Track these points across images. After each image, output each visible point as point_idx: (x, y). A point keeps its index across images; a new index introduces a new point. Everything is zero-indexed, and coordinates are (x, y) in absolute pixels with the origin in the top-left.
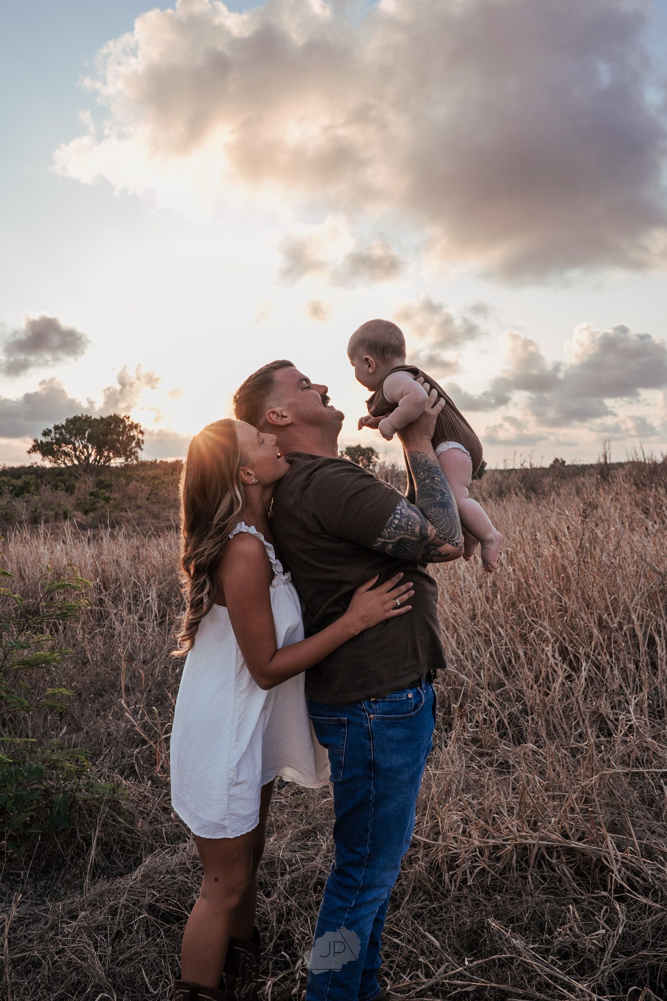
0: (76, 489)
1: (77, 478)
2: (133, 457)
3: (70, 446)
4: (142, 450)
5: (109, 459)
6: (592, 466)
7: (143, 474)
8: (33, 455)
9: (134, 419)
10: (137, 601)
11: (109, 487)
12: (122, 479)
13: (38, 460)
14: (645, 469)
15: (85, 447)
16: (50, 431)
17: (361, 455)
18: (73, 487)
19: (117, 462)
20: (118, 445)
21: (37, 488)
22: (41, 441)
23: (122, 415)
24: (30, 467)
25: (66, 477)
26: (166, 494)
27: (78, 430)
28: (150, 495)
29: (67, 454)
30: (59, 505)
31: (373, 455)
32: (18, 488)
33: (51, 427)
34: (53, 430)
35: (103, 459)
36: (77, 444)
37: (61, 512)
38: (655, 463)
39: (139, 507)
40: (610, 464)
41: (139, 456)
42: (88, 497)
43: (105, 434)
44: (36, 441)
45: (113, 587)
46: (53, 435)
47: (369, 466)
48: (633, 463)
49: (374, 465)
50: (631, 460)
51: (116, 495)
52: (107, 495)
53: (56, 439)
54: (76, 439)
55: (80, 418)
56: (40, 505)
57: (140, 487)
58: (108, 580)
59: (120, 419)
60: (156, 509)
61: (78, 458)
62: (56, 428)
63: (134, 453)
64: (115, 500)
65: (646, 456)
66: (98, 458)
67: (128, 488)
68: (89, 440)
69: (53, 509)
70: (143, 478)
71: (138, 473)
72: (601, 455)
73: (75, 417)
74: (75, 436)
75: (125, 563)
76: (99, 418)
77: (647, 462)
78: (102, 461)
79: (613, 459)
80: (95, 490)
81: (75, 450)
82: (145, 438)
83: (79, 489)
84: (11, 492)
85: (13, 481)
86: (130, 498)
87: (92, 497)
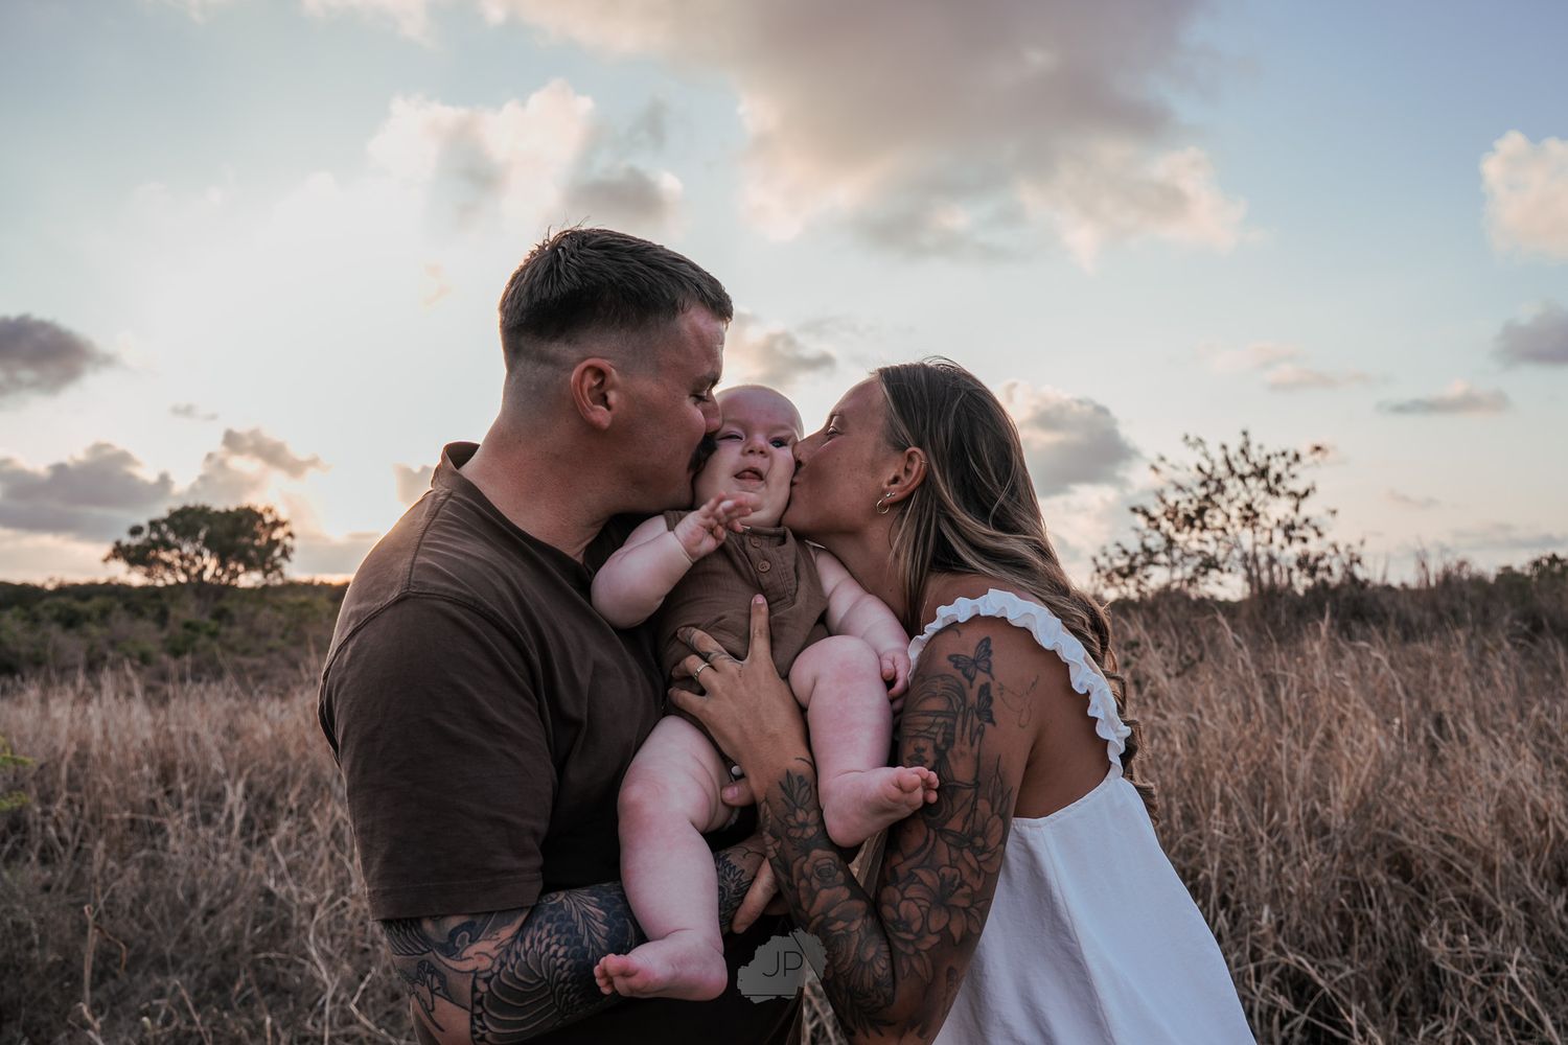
2: (276, 573)
3: (176, 552)
4: (290, 562)
5: (235, 574)
7: (292, 601)
8: (112, 564)
15: (199, 554)
16: (142, 528)
19: (249, 580)
20: (252, 553)
22: (127, 544)
23: (260, 508)
25: (165, 600)
27: (188, 527)
29: (169, 566)
33: (143, 521)
34: (146, 526)
35: (228, 574)
36: (185, 550)
41: (286, 571)
43: (234, 534)
46: (145, 534)
51: (236, 630)
53: (152, 540)
54: (184, 540)
55: (192, 510)
57: (276, 618)
59: (256, 513)
61: (185, 571)
62: (154, 525)
63: (276, 567)
64: (234, 637)
66: (219, 573)
67: (257, 620)
68: (207, 543)
69: (125, 649)
71: (283, 598)
73: (184, 508)
74: (184, 537)
76: (223, 511)
78: (225, 578)
81: (182, 558)
82: (296, 543)
83: (175, 619)
86: (259, 635)
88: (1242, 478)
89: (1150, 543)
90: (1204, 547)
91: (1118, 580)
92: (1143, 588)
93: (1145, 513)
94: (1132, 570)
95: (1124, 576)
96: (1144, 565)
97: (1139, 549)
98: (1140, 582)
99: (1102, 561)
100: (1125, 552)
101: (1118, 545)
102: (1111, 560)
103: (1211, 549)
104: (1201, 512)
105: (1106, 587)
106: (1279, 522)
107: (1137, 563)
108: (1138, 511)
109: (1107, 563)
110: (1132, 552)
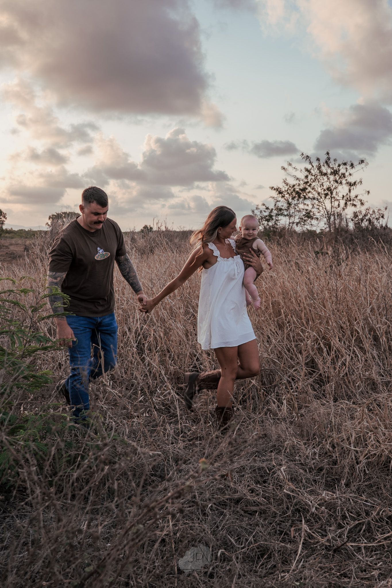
88: (325, 174)
89: (279, 204)
90: (306, 207)
91: (264, 222)
92: (276, 226)
93: (277, 190)
95: (267, 220)
96: (276, 215)
97: (274, 207)
100: (267, 208)
101: (264, 205)
102: (261, 212)
103: (310, 208)
104: (304, 190)
106: (343, 196)
107: (272, 214)
108: (275, 189)
109: (258, 213)
110: (270, 208)
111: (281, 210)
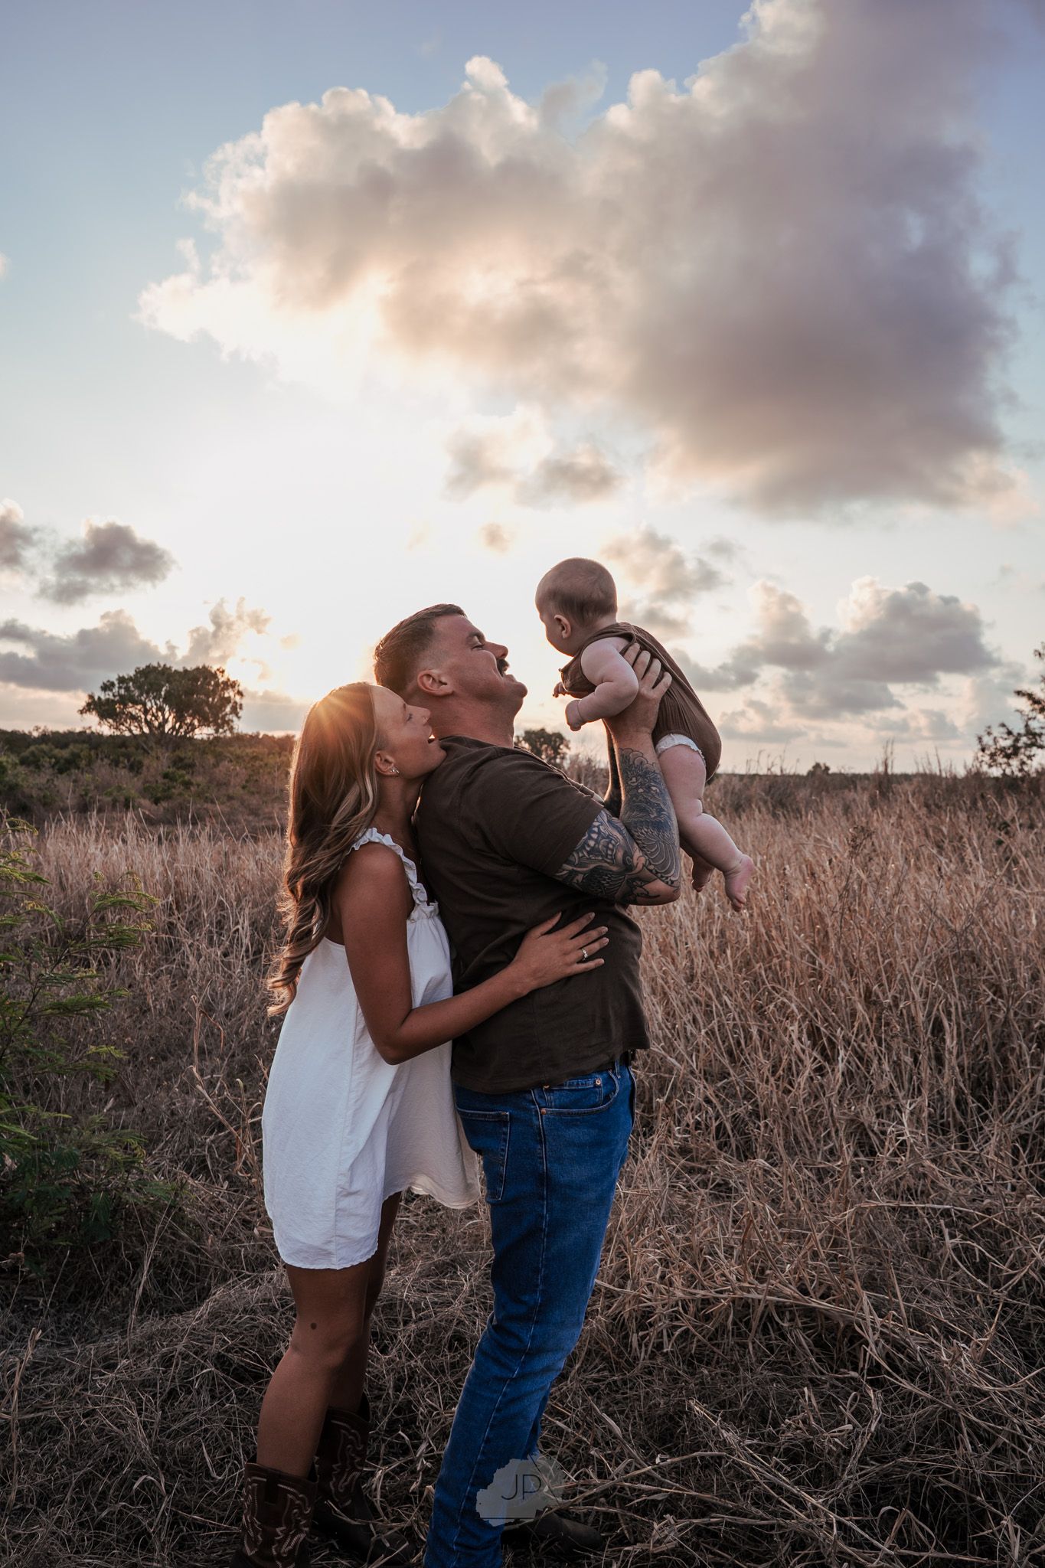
0: (144, 768)
1: (146, 752)
2: (226, 728)
3: (139, 707)
4: (239, 718)
5: (192, 728)
6: (866, 776)
7: (238, 752)
8: (87, 716)
9: (231, 674)
10: (222, 928)
11: (190, 766)
12: (209, 757)
13: (93, 723)
14: (940, 784)
15: (161, 709)
16: (113, 684)
17: (544, 743)
18: (140, 764)
19: (203, 733)
20: (207, 709)
21: (89, 764)
22: (99, 698)
23: (214, 668)
24: (80, 733)
25: (131, 750)
26: (270, 782)
27: (151, 684)
28: (247, 781)
29: (134, 718)
30: (120, 789)
31: (562, 743)
32: (62, 761)
33: (114, 678)
34: (116, 683)
35: (185, 727)
36: (149, 705)
37: (122, 799)
38: (955, 778)
39: (230, 798)
40: (892, 775)
41: (235, 726)
42: (160, 780)
43: (189, 693)
44: (91, 697)
45: (189, 907)
46: (116, 690)
47: (555, 758)
48: (924, 776)
49: (563, 758)
50: (921, 771)
51: (199, 779)
52: (187, 778)
53: (120, 695)
54: (148, 696)
55: (155, 669)
56: (92, 787)
57: (235, 769)
58: (183, 898)
59: (210, 672)
60: (254, 801)
61: (149, 724)
62: (121, 680)
63: (228, 722)
64: (198, 785)
65: (943, 767)
66: (177, 725)
67: (217, 770)
68: (166, 700)
69: (111, 794)
70: (238, 757)
71: (232, 749)
72: (880, 762)
73: (148, 667)
74: (148, 694)
75: (208, 875)
76: (181, 669)
77: (944, 775)
78: (182, 730)
79: (897, 769)
80: (171, 770)
81: (146, 712)
82: (244, 701)
83: (148, 768)
84: (53, 767)
85: (57, 751)
86: (219, 785)
87: (166, 781)
91: (1001, 759)
92: (1026, 768)
93: (1029, 696)
94: (1016, 750)
95: (1008, 756)
96: (1028, 746)
97: (1023, 731)
98: (1023, 763)
99: (988, 740)
100: (1010, 733)
101: (1003, 725)
102: (995, 740)
105: (990, 766)
107: (1020, 744)
108: (1024, 695)
109: (991, 742)
110: (1015, 732)
111: (1034, 735)
